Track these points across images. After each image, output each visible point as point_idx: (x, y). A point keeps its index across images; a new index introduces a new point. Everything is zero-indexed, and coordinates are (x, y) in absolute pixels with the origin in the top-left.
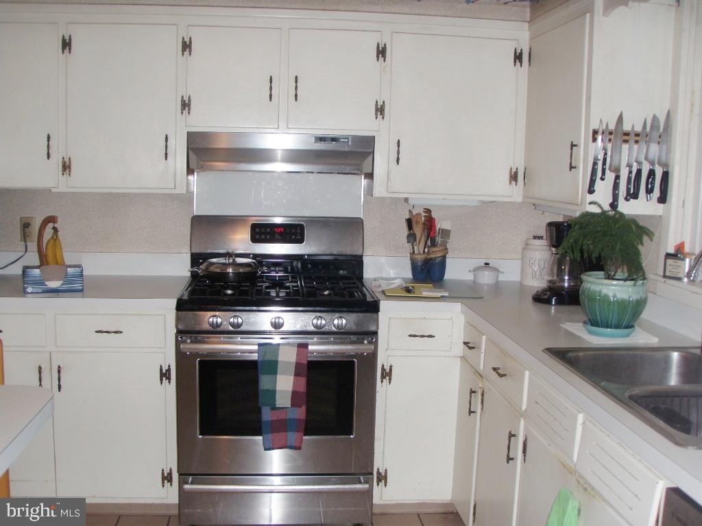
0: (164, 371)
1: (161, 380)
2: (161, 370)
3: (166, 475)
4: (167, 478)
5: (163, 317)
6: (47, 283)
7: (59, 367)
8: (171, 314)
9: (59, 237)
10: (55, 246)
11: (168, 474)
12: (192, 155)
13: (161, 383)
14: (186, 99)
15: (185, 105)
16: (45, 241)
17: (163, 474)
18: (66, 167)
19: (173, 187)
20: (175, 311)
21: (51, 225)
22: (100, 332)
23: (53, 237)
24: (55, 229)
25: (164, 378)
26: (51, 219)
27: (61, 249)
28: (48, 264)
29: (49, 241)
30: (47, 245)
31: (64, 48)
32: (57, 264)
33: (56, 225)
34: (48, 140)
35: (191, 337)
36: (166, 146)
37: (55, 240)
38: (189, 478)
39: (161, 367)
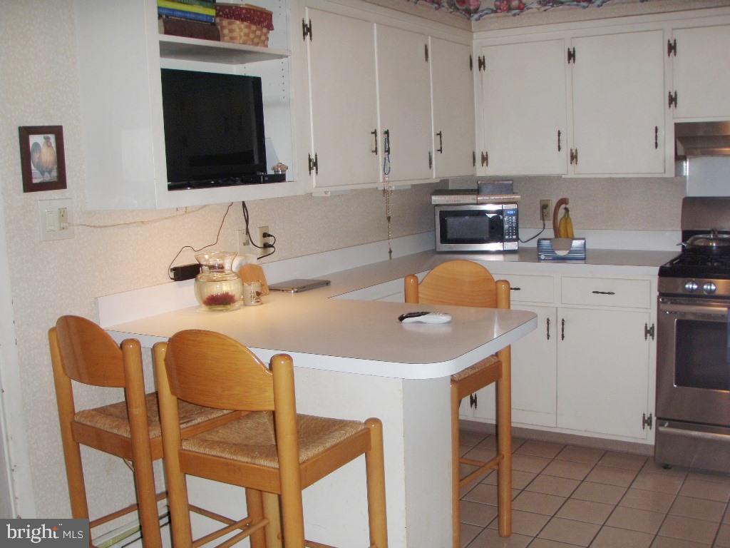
0: (648, 329)
1: (646, 336)
2: (646, 327)
3: (646, 419)
4: (647, 422)
5: (648, 282)
6: (556, 252)
7: (563, 320)
8: (655, 280)
9: (570, 216)
10: (566, 223)
11: (649, 418)
12: (679, 143)
13: (646, 339)
14: (673, 94)
15: (673, 100)
16: (559, 219)
17: (644, 417)
18: (574, 157)
19: (663, 171)
20: (658, 277)
21: (563, 206)
22: (597, 292)
23: (565, 216)
24: (567, 210)
25: (648, 335)
26: (563, 201)
27: (572, 227)
28: (560, 237)
29: (561, 219)
30: (560, 221)
31: (569, 59)
32: (568, 237)
33: (568, 206)
34: (559, 136)
35: (671, 300)
36: (656, 136)
37: (567, 219)
38: (665, 423)
39: (646, 325)
